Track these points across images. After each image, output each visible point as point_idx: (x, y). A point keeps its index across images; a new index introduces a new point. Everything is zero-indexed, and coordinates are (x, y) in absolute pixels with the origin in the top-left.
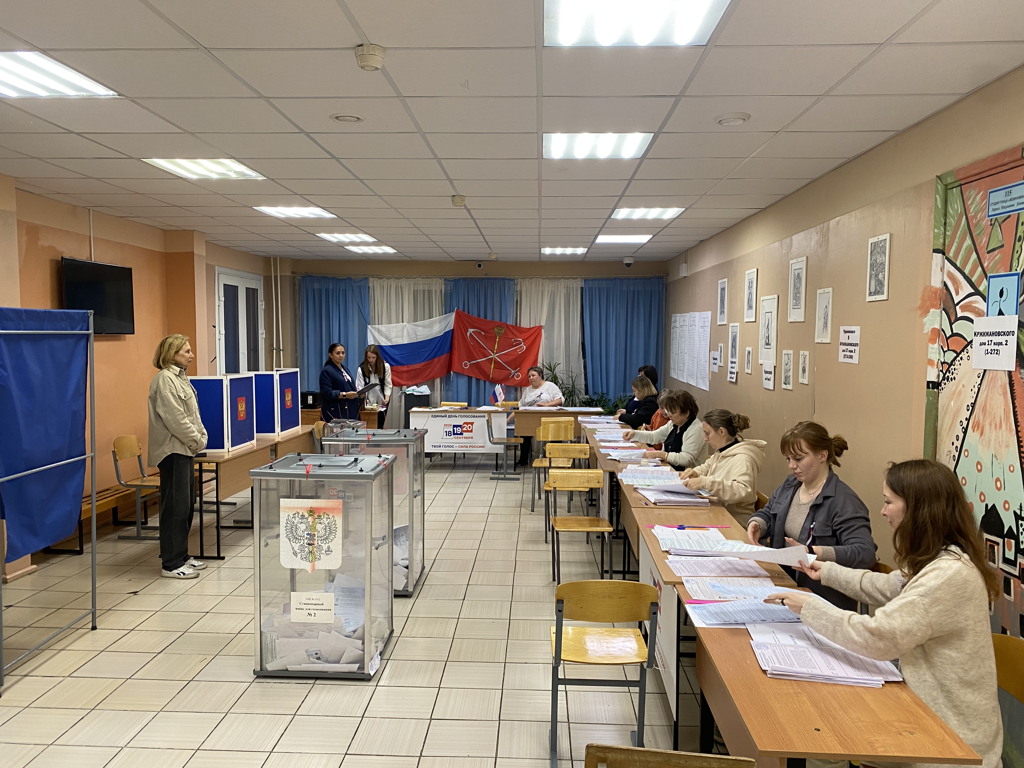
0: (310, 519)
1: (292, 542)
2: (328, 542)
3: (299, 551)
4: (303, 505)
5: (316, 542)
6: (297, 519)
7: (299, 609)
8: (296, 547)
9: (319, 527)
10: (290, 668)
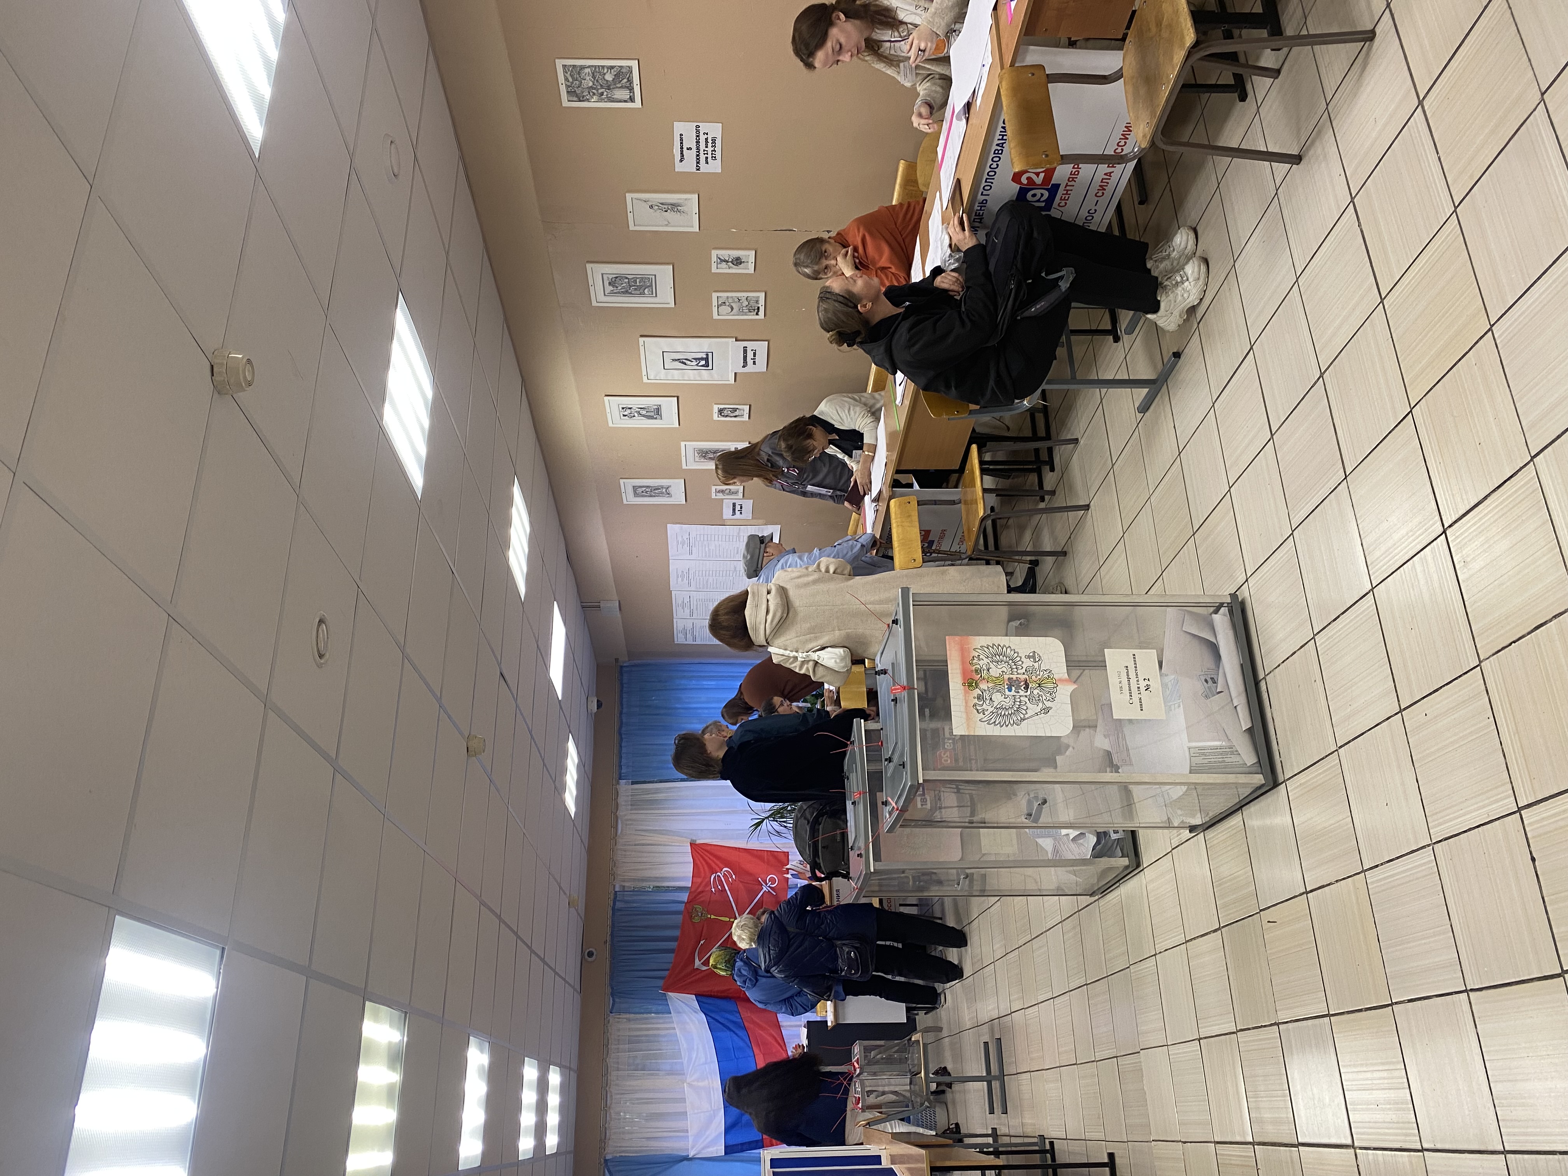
0: (983, 686)
1: (1026, 716)
2: (1018, 659)
3: (1041, 705)
4: (961, 696)
5: (1023, 677)
6: (984, 706)
7: (1141, 705)
8: (1033, 709)
9: (995, 671)
10: (1246, 724)
